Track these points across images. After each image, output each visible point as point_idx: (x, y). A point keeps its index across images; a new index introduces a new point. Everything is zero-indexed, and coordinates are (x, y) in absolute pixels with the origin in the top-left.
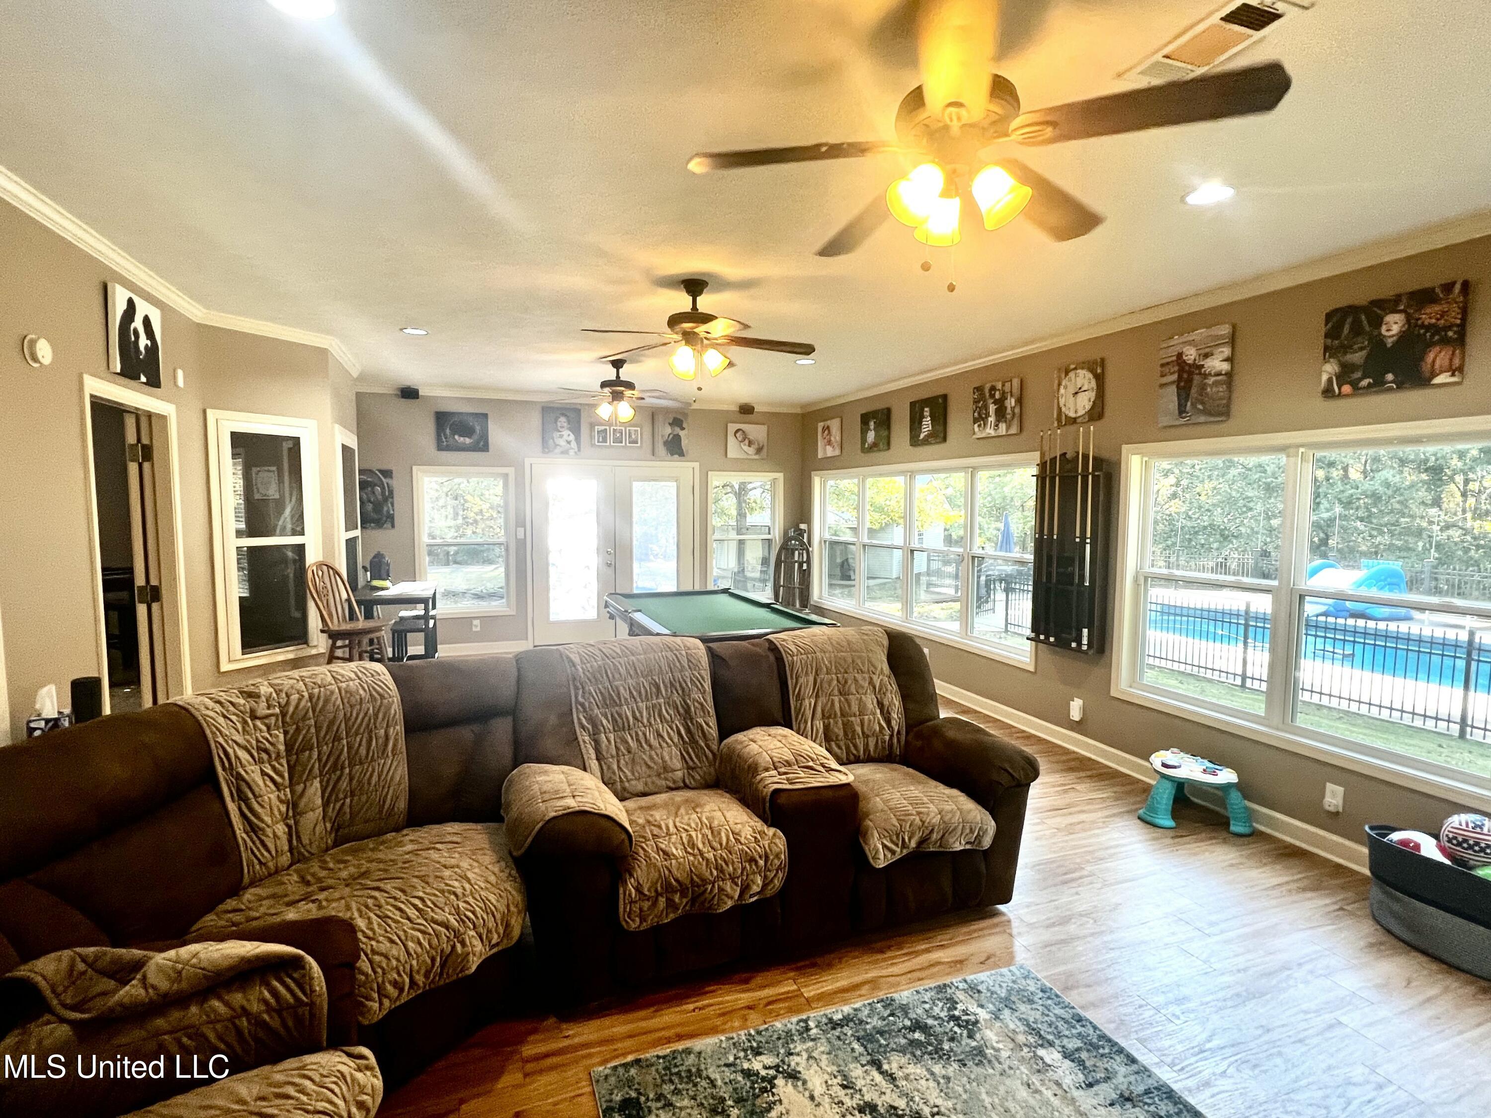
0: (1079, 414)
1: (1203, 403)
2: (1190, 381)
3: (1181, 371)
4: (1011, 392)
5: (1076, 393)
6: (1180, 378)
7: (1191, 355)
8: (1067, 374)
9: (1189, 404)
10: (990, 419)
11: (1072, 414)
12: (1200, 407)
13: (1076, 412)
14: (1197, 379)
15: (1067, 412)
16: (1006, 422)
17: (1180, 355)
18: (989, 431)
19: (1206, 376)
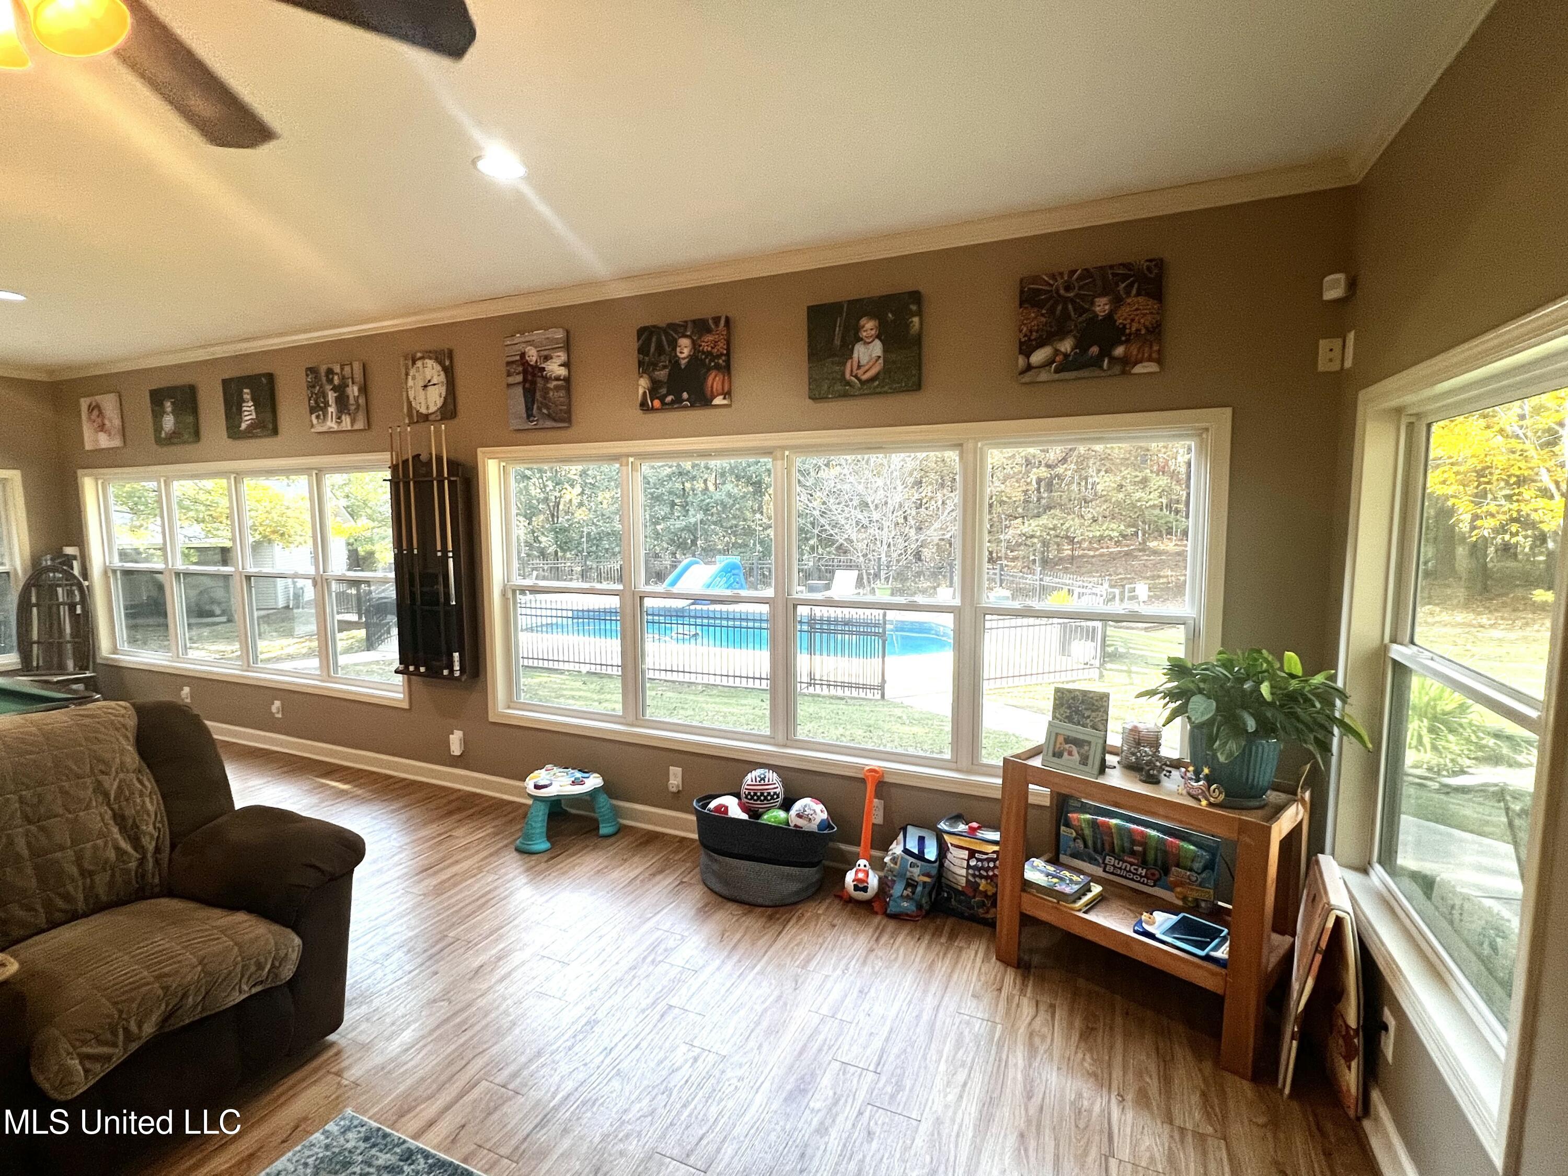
0: (430, 411)
1: (548, 408)
2: (534, 383)
3: (525, 372)
4: (352, 378)
5: (425, 386)
6: (525, 380)
7: (532, 355)
8: (414, 363)
9: (535, 407)
10: (330, 410)
11: (423, 410)
12: (545, 411)
13: (428, 408)
14: (540, 383)
15: (418, 408)
16: (350, 414)
17: (523, 355)
18: (331, 424)
19: (547, 379)
